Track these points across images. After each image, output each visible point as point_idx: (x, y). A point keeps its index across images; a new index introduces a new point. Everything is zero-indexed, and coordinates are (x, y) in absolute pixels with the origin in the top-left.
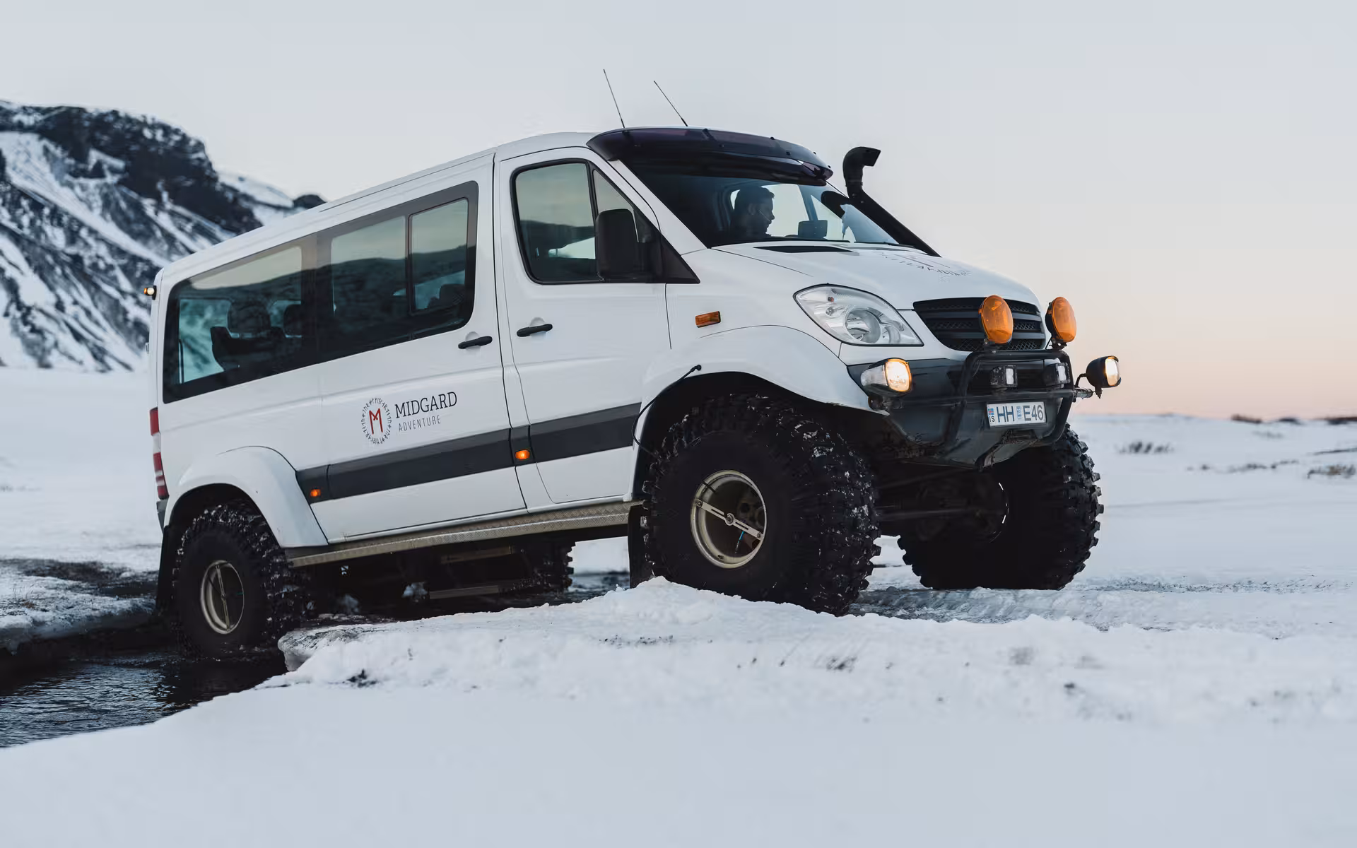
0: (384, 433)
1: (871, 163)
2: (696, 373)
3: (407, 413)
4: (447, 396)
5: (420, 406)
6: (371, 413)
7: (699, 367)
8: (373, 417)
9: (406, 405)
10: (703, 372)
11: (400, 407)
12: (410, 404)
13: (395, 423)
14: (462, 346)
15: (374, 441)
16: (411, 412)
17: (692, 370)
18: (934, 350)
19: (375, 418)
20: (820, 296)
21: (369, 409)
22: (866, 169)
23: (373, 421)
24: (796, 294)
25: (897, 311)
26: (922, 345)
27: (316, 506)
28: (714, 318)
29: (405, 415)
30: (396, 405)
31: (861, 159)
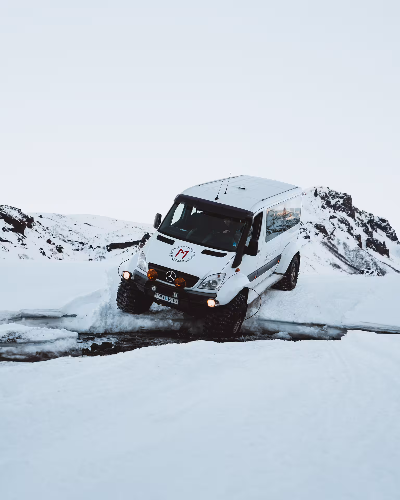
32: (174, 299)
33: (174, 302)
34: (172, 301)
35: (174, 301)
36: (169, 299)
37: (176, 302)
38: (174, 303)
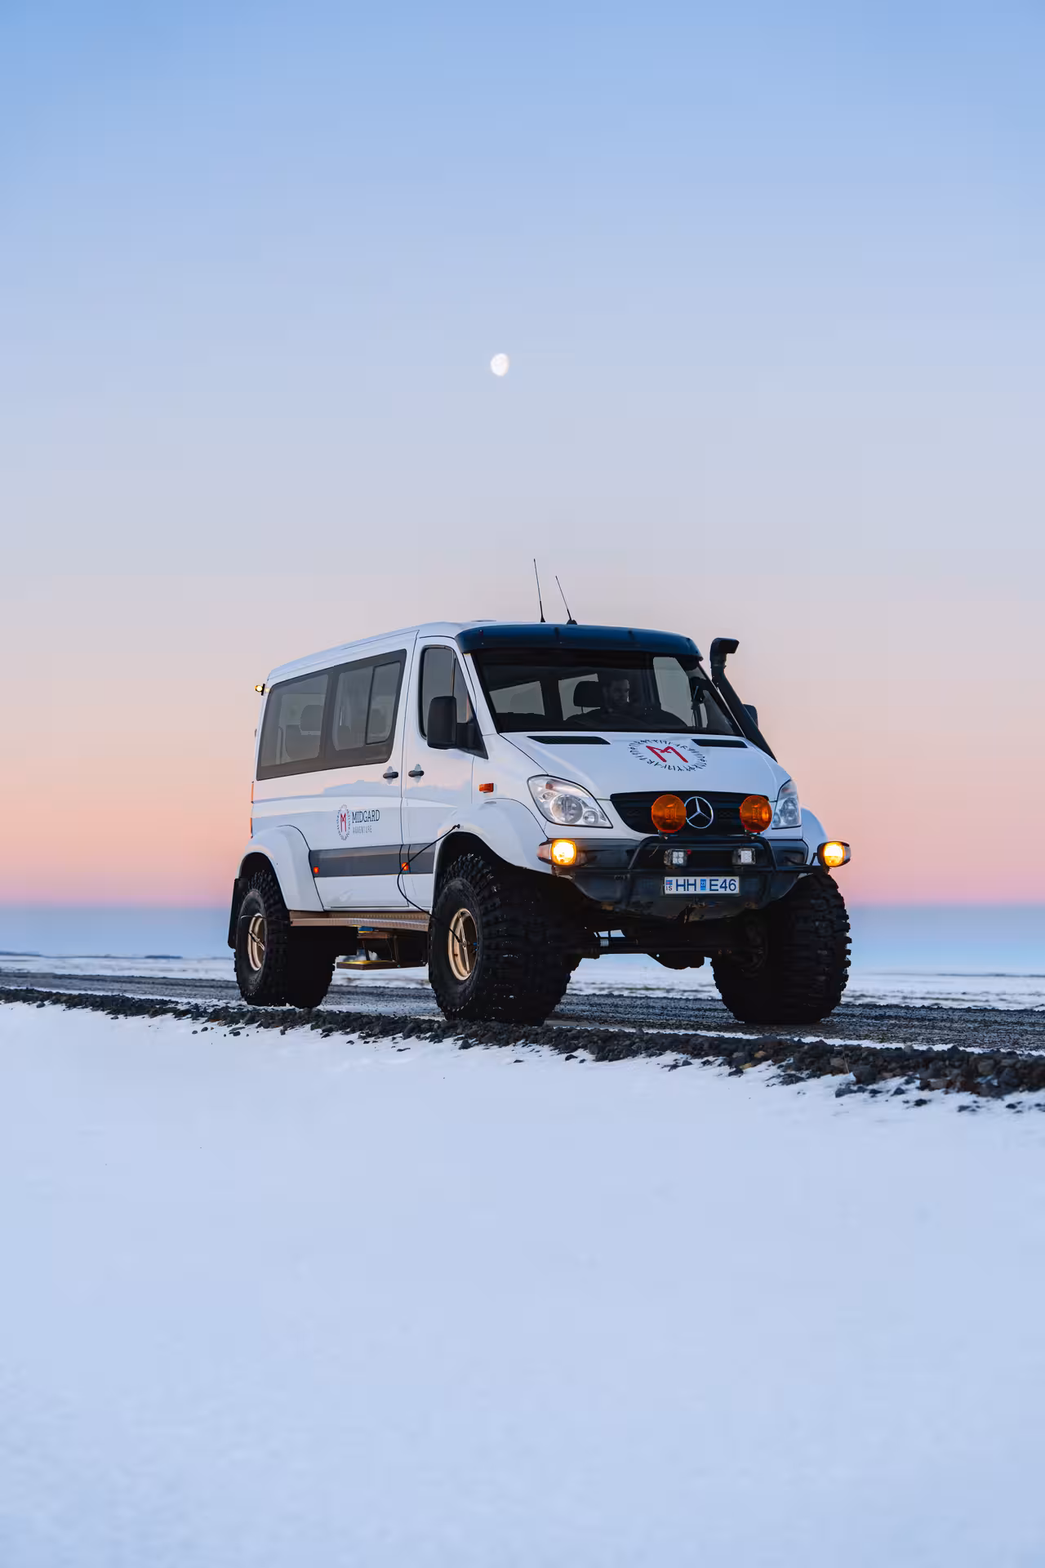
0: (347, 832)
1: (733, 651)
2: (456, 830)
3: (357, 820)
4: (376, 812)
5: (363, 816)
6: (341, 816)
7: (458, 826)
8: (342, 819)
9: (357, 814)
10: (460, 830)
11: (354, 815)
12: (359, 814)
13: (352, 826)
14: (385, 776)
15: (343, 838)
16: (359, 820)
17: (454, 828)
18: (621, 831)
20: (543, 782)
21: (341, 812)
22: (729, 656)
23: (342, 822)
24: (529, 779)
25: (596, 800)
26: (612, 827)
27: (317, 880)
28: (490, 788)
29: (356, 822)
30: (353, 813)
31: (724, 648)
32: (725, 881)
33: (728, 889)
34: (721, 887)
35: (727, 885)
36: (713, 883)
37: (732, 887)
38: (728, 891)
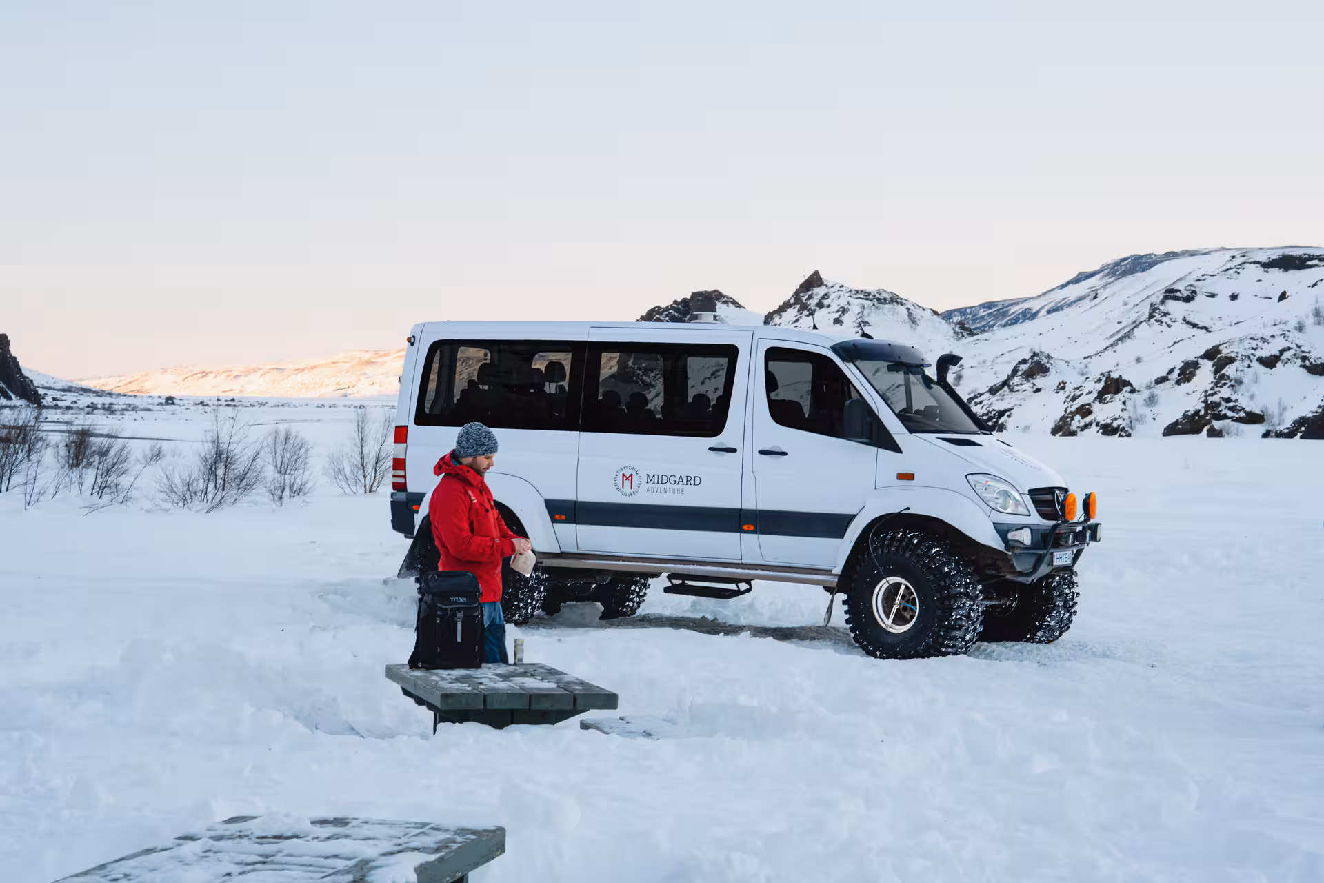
0: (633, 490)
2: (906, 512)
3: (656, 481)
4: (693, 478)
5: (669, 479)
6: (624, 475)
7: (908, 509)
8: (625, 478)
9: (656, 476)
10: (910, 511)
11: (651, 476)
12: (660, 477)
13: (644, 486)
14: (711, 449)
15: (622, 493)
16: (660, 481)
18: (1035, 518)
19: (627, 479)
20: (983, 479)
21: (624, 472)
23: (625, 481)
24: (967, 475)
25: (1019, 494)
26: (1030, 515)
27: (556, 525)
28: (910, 477)
29: (654, 483)
30: (648, 475)
